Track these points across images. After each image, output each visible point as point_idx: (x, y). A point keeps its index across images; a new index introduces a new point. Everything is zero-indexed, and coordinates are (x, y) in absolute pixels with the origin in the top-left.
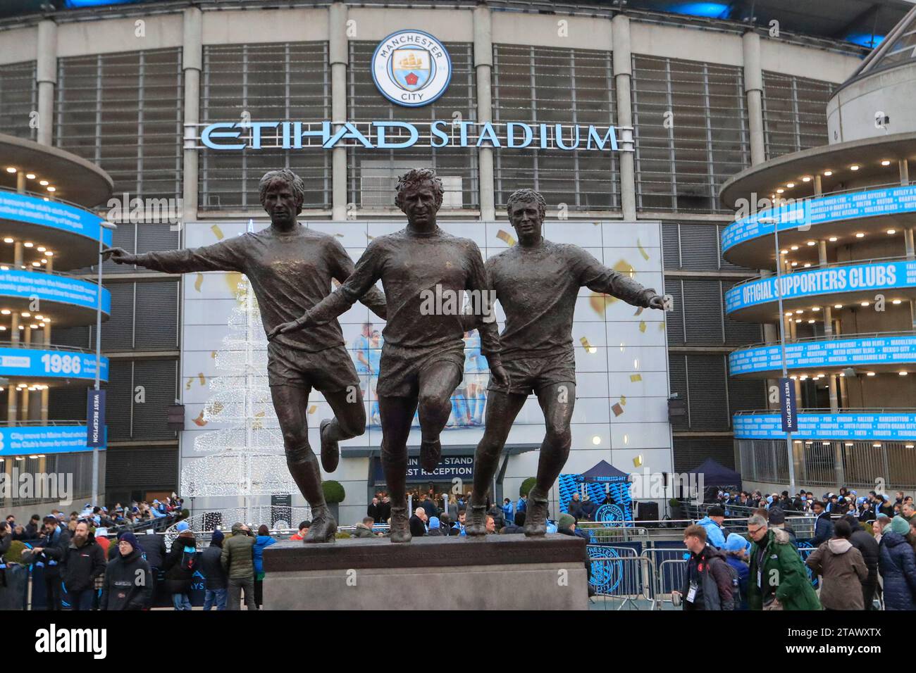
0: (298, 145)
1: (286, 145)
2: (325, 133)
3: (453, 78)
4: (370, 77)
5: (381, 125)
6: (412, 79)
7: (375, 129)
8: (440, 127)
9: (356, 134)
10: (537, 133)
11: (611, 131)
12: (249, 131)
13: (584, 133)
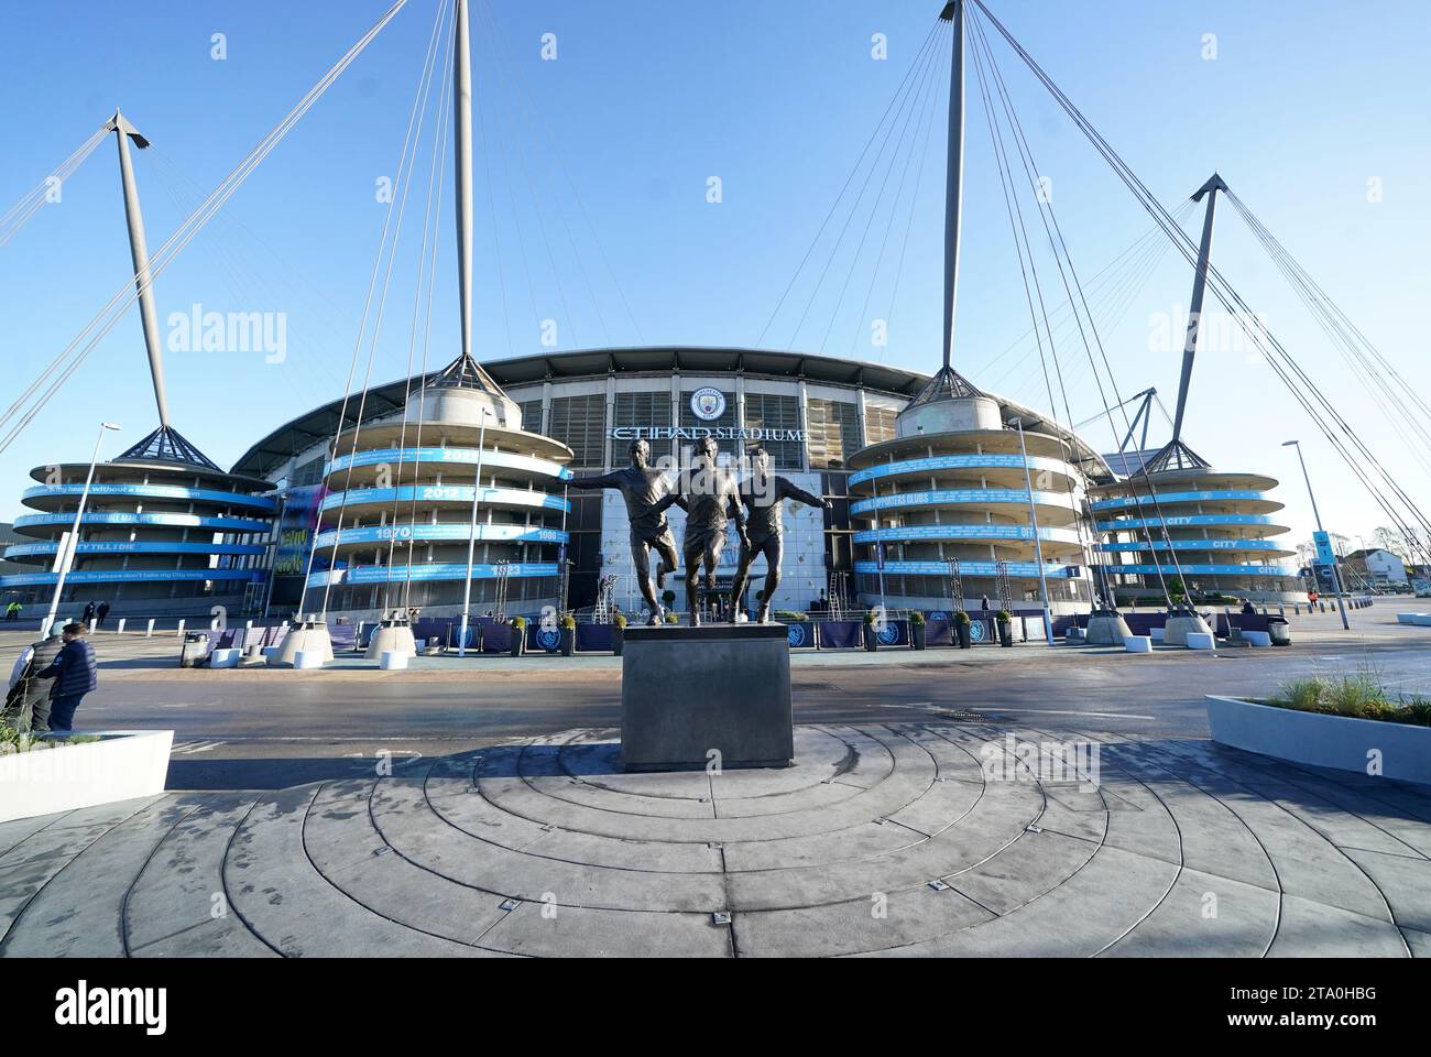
0: (657, 437)
1: (652, 438)
2: (669, 432)
3: (727, 408)
4: (690, 407)
5: (694, 429)
6: (708, 408)
7: (691, 431)
8: (721, 430)
9: (683, 433)
10: (764, 433)
11: (798, 432)
12: (634, 431)
13: (786, 433)
